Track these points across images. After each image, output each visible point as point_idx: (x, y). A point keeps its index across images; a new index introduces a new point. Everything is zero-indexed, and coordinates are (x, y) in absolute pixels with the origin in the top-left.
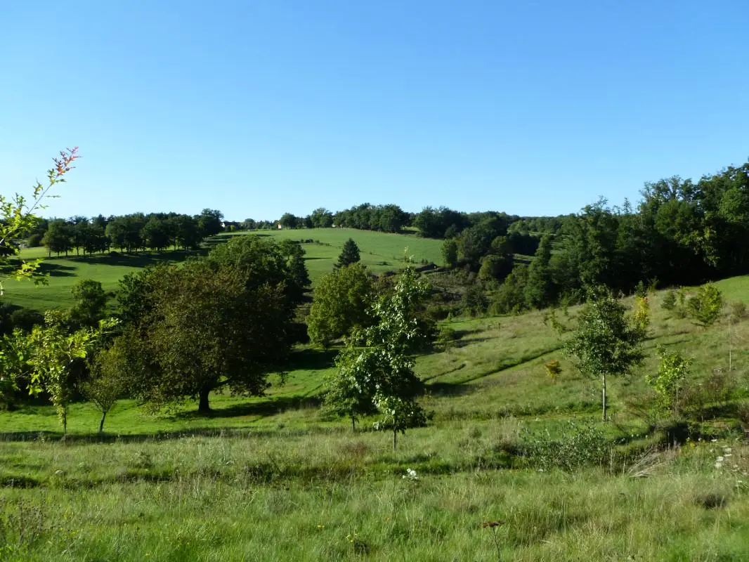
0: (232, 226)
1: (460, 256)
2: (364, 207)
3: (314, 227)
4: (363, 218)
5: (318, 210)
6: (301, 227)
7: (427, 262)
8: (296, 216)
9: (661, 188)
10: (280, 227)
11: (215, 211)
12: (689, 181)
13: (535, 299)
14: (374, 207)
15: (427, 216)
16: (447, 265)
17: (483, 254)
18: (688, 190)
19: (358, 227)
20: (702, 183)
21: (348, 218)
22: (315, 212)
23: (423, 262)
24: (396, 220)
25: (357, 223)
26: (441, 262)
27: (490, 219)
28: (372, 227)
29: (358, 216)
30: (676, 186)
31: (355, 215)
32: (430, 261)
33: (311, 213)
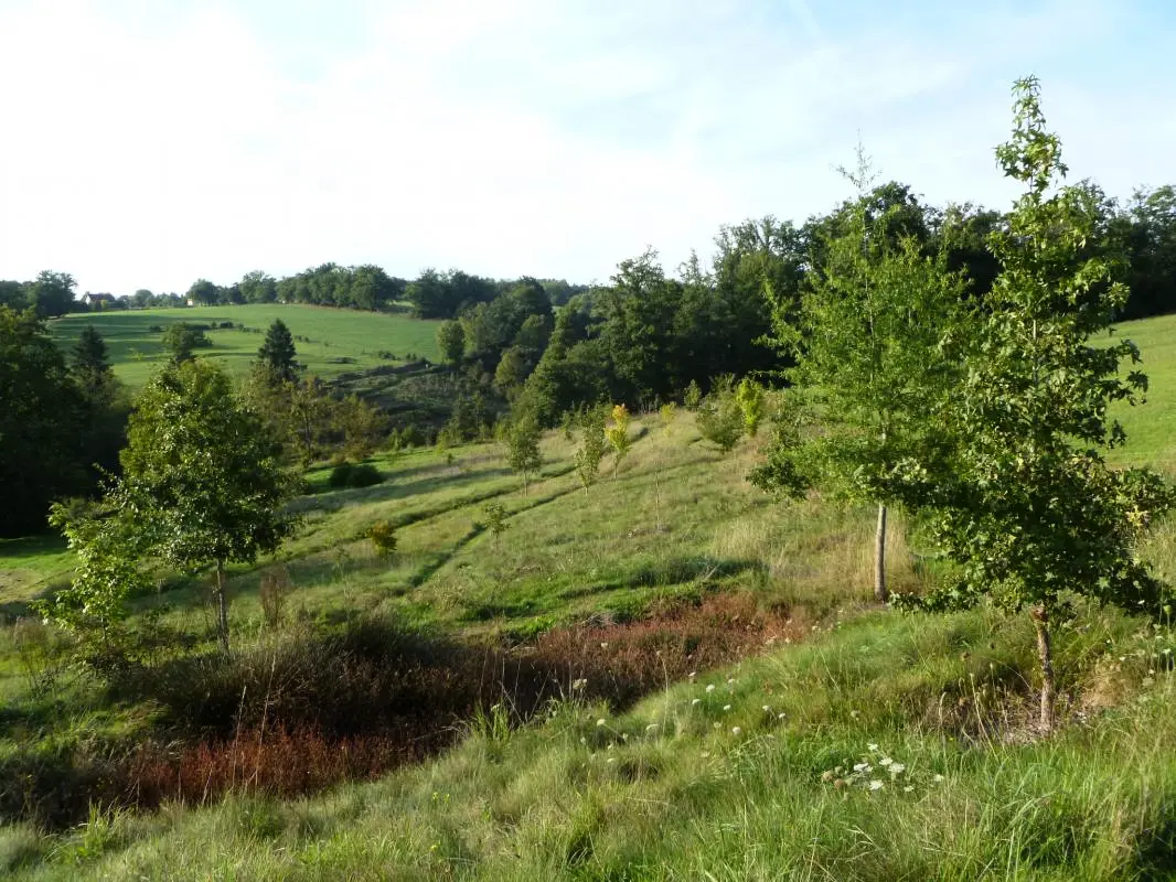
0: (102, 301)
1: (470, 348)
2: (327, 269)
3: (246, 303)
4: (324, 287)
5: (252, 274)
6: (224, 302)
7: (415, 358)
8: (216, 284)
9: (748, 235)
10: (190, 303)
11: (63, 275)
12: (789, 223)
13: (542, 411)
14: (342, 269)
15: (429, 285)
16: (448, 362)
17: (506, 345)
18: (787, 237)
19: (317, 302)
20: (807, 227)
21: (300, 287)
22: (246, 277)
23: (409, 357)
24: (377, 290)
25: (314, 295)
26: (439, 357)
28: (338, 301)
29: (316, 283)
30: (769, 232)
31: (311, 282)
32: (420, 355)
33: (240, 280)
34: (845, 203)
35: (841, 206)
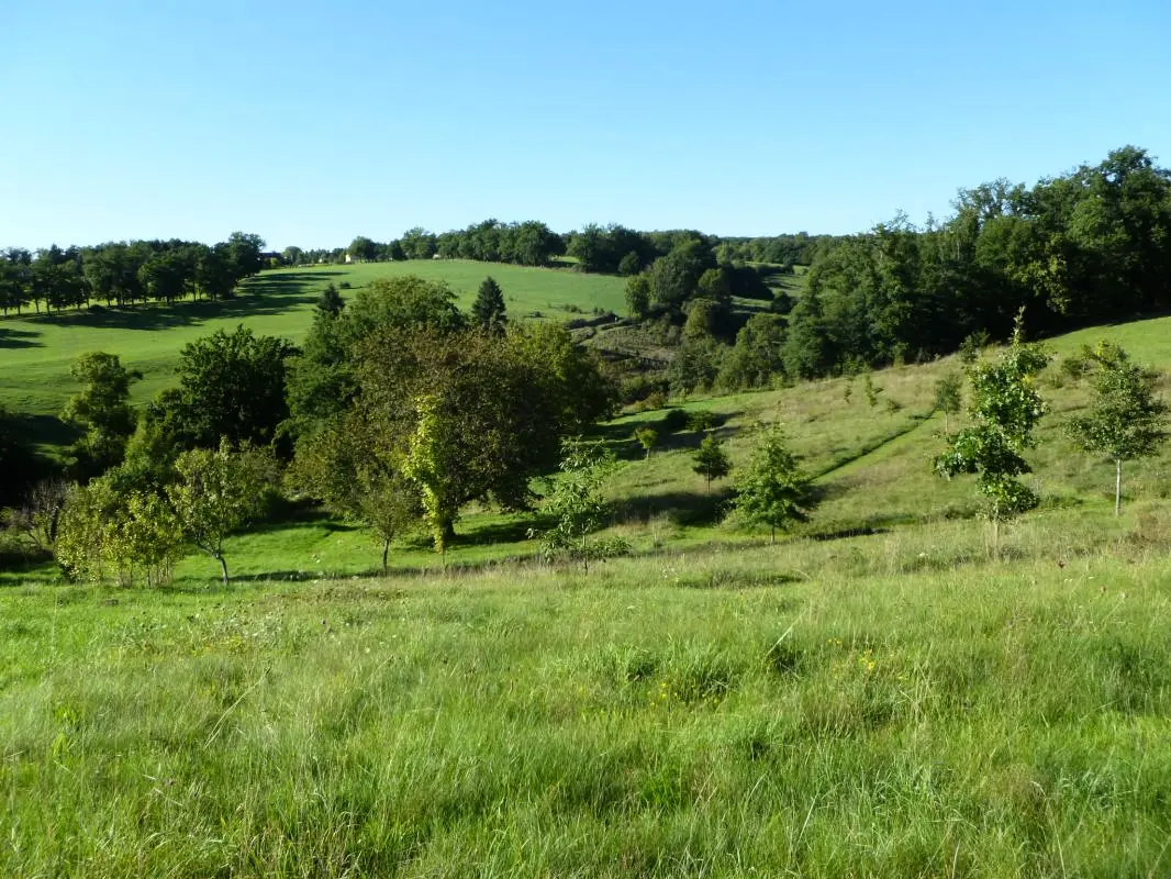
0: (273, 260)
1: (653, 302)
2: (489, 225)
3: (406, 258)
4: (485, 243)
5: (412, 231)
6: (384, 259)
7: (602, 311)
8: (375, 240)
9: (982, 197)
10: (348, 259)
11: (252, 236)
12: (1023, 186)
13: (804, 364)
14: (504, 225)
15: (593, 236)
16: (634, 315)
17: (686, 297)
18: (1023, 201)
19: (479, 258)
20: (1038, 189)
21: (462, 243)
22: (407, 234)
23: (596, 311)
24: (542, 246)
25: (477, 251)
26: (624, 311)
27: (690, 243)
28: (503, 257)
29: (480, 239)
30: (1001, 194)
31: (474, 238)
32: (607, 310)
33: (400, 237)
34: (1082, 168)
35: (1078, 171)
